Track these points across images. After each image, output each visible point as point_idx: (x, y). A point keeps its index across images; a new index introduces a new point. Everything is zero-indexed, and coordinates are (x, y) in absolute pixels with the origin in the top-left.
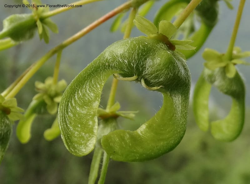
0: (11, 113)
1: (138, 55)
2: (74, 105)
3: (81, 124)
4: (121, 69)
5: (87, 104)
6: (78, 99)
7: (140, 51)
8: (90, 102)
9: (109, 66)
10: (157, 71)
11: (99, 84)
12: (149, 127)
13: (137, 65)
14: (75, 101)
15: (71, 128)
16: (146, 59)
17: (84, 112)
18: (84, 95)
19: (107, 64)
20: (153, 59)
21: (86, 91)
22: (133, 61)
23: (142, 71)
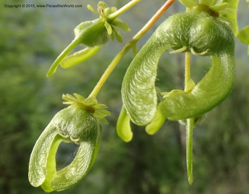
0: (96, 111)
1: (181, 27)
2: (134, 84)
3: (142, 98)
4: (172, 44)
5: (145, 81)
6: (138, 78)
7: (183, 23)
8: (148, 78)
9: (161, 43)
10: (200, 37)
11: (155, 61)
12: (201, 87)
13: (183, 36)
14: (135, 81)
15: (134, 104)
16: (189, 29)
17: (144, 88)
18: (142, 74)
19: (158, 42)
20: (195, 28)
21: (143, 70)
22: (178, 33)
23: (188, 40)
